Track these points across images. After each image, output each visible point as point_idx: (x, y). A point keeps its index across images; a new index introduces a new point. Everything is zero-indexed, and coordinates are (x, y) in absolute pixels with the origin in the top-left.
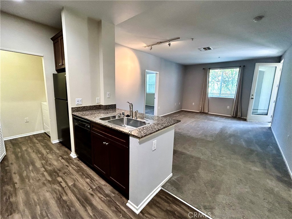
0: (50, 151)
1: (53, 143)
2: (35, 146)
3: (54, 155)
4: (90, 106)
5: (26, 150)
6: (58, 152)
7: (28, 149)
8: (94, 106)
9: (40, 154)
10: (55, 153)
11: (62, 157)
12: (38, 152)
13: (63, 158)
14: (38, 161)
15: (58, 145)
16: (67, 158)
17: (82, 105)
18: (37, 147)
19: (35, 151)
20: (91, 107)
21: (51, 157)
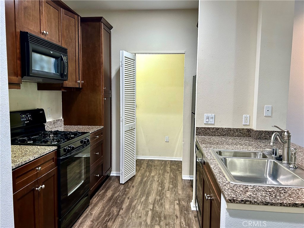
0: (173, 188)
1: (183, 178)
2: (163, 175)
3: (173, 195)
4: (229, 129)
5: (153, 177)
6: (180, 192)
7: (155, 176)
8: (237, 130)
9: (161, 187)
10: (176, 193)
11: (179, 202)
12: (162, 184)
13: (179, 204)
14: (154, 194)
15: (187, 184)
16: (184, 206)
17: (213, 124)
18: (165, 178)
19: (160, 181)
20: (231, 130)
21: (168, 195)
